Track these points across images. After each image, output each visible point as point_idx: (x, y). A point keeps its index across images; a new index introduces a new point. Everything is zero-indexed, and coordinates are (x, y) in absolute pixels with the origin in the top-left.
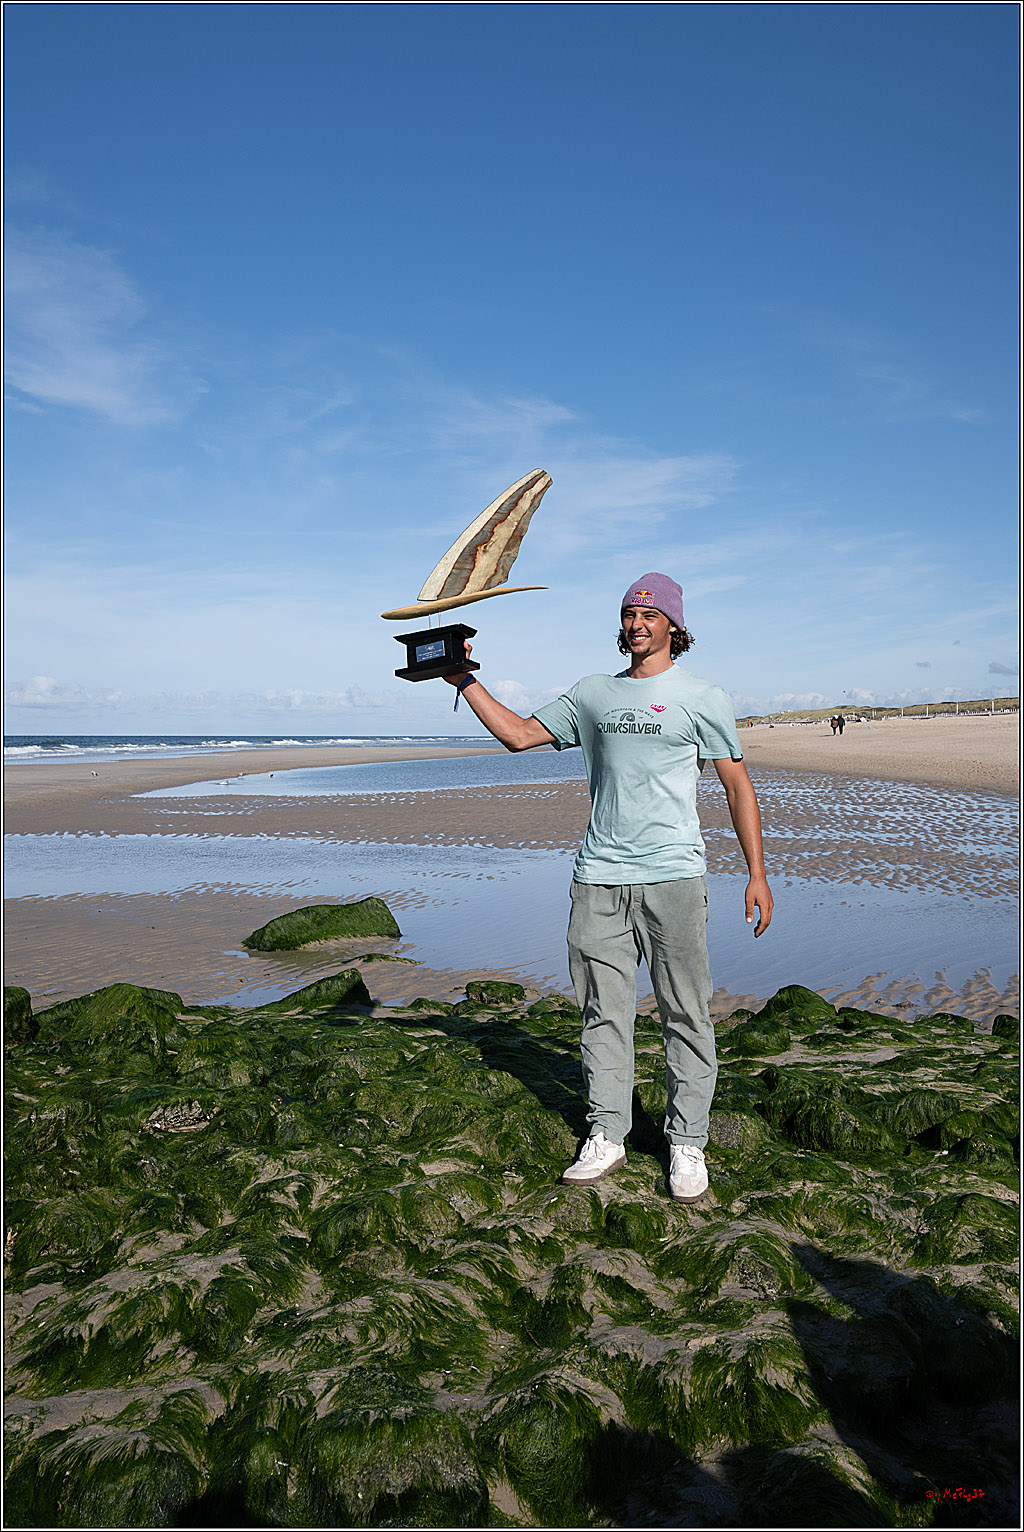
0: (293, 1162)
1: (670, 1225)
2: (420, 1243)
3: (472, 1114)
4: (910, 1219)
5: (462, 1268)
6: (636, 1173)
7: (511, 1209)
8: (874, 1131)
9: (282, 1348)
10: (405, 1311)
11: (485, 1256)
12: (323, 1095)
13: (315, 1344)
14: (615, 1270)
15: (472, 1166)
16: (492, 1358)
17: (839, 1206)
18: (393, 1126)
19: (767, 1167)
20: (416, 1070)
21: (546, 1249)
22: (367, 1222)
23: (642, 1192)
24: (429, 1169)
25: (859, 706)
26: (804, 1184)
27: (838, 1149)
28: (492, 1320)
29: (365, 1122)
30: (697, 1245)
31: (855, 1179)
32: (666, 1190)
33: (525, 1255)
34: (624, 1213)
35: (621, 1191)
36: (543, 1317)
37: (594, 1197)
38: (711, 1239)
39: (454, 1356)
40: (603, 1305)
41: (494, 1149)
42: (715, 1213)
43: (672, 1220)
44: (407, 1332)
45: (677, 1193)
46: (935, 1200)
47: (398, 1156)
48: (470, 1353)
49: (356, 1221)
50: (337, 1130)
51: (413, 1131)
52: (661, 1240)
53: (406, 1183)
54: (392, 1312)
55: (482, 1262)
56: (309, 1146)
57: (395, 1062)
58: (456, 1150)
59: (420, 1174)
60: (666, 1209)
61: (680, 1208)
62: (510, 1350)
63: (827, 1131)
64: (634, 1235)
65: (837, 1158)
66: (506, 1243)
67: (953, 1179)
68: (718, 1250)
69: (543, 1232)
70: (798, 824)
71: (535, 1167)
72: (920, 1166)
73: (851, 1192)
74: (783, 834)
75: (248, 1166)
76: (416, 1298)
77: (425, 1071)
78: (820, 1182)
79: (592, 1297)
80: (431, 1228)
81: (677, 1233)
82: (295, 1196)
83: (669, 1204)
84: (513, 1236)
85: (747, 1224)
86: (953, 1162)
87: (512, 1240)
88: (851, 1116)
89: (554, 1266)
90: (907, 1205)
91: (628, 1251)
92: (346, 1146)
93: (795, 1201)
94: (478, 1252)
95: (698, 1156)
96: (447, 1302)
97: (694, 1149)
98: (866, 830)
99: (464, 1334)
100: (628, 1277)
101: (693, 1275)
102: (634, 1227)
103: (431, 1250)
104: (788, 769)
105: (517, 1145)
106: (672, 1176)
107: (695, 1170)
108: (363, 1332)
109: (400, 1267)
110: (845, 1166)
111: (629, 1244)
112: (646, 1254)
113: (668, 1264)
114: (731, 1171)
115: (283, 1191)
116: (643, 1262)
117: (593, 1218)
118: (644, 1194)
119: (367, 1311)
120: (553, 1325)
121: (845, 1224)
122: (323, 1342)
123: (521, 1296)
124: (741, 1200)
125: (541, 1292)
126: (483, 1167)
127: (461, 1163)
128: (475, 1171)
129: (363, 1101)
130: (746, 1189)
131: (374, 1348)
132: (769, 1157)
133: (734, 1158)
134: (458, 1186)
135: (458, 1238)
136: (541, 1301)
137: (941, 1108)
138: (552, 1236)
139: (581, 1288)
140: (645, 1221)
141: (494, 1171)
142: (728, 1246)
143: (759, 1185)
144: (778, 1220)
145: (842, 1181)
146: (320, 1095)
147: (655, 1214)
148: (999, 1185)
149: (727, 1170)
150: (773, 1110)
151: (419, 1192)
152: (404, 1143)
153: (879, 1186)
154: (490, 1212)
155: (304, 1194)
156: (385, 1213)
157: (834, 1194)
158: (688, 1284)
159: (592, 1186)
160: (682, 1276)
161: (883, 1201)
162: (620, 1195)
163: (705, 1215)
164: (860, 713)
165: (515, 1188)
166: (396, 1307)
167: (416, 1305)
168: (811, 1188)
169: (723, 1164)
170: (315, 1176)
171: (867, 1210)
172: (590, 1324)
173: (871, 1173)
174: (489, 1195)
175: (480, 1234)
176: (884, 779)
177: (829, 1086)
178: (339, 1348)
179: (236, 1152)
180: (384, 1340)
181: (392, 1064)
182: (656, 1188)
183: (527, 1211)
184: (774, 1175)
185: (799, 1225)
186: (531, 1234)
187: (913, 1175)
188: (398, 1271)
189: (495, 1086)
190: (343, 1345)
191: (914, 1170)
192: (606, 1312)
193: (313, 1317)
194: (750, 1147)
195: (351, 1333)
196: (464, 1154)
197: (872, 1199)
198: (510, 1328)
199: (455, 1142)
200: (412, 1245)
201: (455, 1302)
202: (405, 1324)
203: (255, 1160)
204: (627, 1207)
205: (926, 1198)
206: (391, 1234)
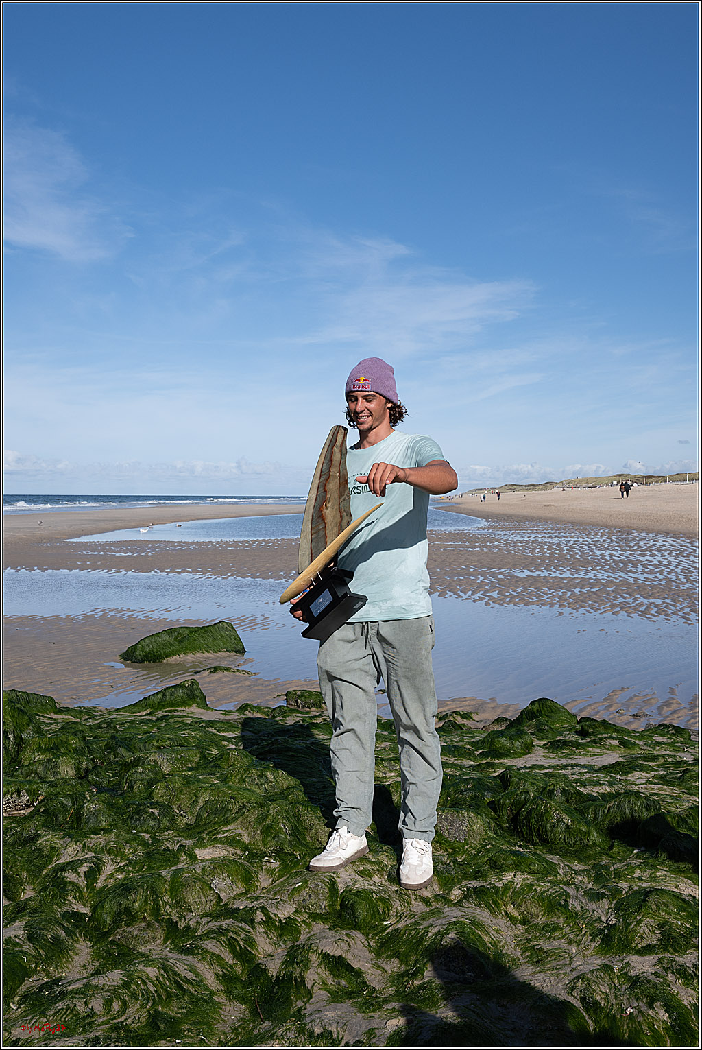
0: (91, 845)
1: (394, 910)
2: (180, 920)
3: (244, 807)
4: (602, 911)
5: (210, 945)
6: (374, 862)
7: (264, 891)
8: (584, 829)
9: (36, 1016)
10: (150, 985)
11: (232, 935)
12: (131, 787)
13: (64, 1014)
14: (339, 950)
15: (239, 852)
16: (221, 1029)
17: (541, 897)
18: (181, 815)
19: (486, 859)
20: (213, 767)
21: (287, 928)
22: (137, 900)
23: (376, 879)
24: (201, 854)
25: (633, 474)
26: (515, 876)
27: (553, 843)
28: (229, 993)
29: (156, 811)
30: (414, 929)
31: (561, 871)
32: (395, 877)
33: (267, 933)
34: (354, 899)
35: (358, 878)
36: (272, 992)
37: (333, 884)
38: (426, 924)
39: (188, 1026)
40: (323, 982)
41: (259, 838)
42: (436, 899)
43: (396, 905)
44: (147, 1004)
45: (404, 881)
46: (627, 893)
47: (179, 842)
48: (201, 1023)
49: (128, 900)
50: (131, 817)
51: (197, 819)
52: (385, 923)
53: (179, 867)
54: (138, 985)
55: (228, 940)
56: (107, 831)
57: (197, 759)
58: (227, 838)
59: (193, 858)
60: (393, 895)
61: (406, 894)
62: (238, 1021)
63: (544, 827)
64: (361, 918)
65: (550, 851)
66: (252, 922)
67: (645, 874)
68: (430, 934)
69: (286, 913)
70: (575, 565)
71: (291, 854)
72: (620, 860)
73: (554, 884)
74: (561, 574)
75: (52, 848)
76: (162, 972)
77: (220, 767)
78: (529, 874)
79: (315, 974)
80: (192, 907)
81: (400, 917)
82: (85, 876)
83: (397, 890)
84: (260, 916)
85: (459, 911)
86: (648, 858)
87: (258, 919)
88: (564, 815)
89: (290, 944)
90: (603, 896)
91: (355, 933)
92: (138, 832)
93: (504, 890)
94: (227, 930)
95: (425, 848)
96: (190, 976)
97: (423, 842)
98: (628, 571)
99: (202, 1006)
100: (349, 958)
101: (407, 956)
102: (362, 911)
103: (188, 927)
104: (573, 523)
105: (277, 836)
106: (401, 866)
107: (421, 861)
108: (108, 1003)
109: (158, 942)
110: (554, 859)
111: (356, 926)
112: (370, 936)
113: (387, 945)
114: (455, 861)
115: (76, 871)
116: (366, 943)
117: (329, 902)
118: (378, 880)
119: (116, 983)
120: (278, 999)
121: (545, 913)
122: (72, 1011)
123: (257, 971)
124: (460, 889)
125: (274, 968)
126: (247, 852)
127: (230, 850)
128: (241, 856)
129: (160, 793)
130: (465, 878)
131: (115, 1018)
132: (490, 850)
133: (460, 850)
134: (221, 869)
135: (213, 916)
136: (272, 976)
137: (644, 810)
138: (293, 916)
139: (306, 965)
140: (372, 905)
141: (256, 856)
142: (439, 931)
143: (477, 875)
144: (488, 908)
145: (548, 873)
146: (128, 787)
147: (382, 899)
148: (685, 880)
149: (451, 861)
150: (502, 807)
151: (186, 875)
152: (188, 830)
153: (580, 879)
154: (246, 893)
155: (92, 875)
156: (154, 892)
157: (539, 886)
158: (401, 965)
159: (334, 873)
160: (398, 957)
161: (581, 893)
162: (356, 881)
163: (426, 901)
164: (634, 480)
165: (271, 872)
166: (143, 980)
167: (161, 978)
168: (520, 879)
169: (450, 855)
170: (106, 858)
171: (565, 901)
172: (309, 999)
173: (577, 866)
174: (247, 878)
175: (233, 913)
176: (648, 532)
177: (552, 787)
178: (84, 1018)
179: (46, 836)
180: (124, 1012)
181: (193, 761)
182: (389, 875)
183: (275, 894)
184: (491, 867)
185: (506, 913)
186: (275, 914)
187: (612, 869)
188: (156, 946)
189: (272, 782)
190: (88, 1015)
191: (614, 864)
192: (325, 989)
193: (70, 988)
194: (475, 841)
195: (97, 1005)
196: (233, 842)
197: (572, 891)
198: (243, 1000)
199: (228, 831)
200: (173, 922)
201: (197, 975)
202: (147, 996)
203: (59, 843)
204: (359, 893)
205: (618, 891)
206: (156, 912)
